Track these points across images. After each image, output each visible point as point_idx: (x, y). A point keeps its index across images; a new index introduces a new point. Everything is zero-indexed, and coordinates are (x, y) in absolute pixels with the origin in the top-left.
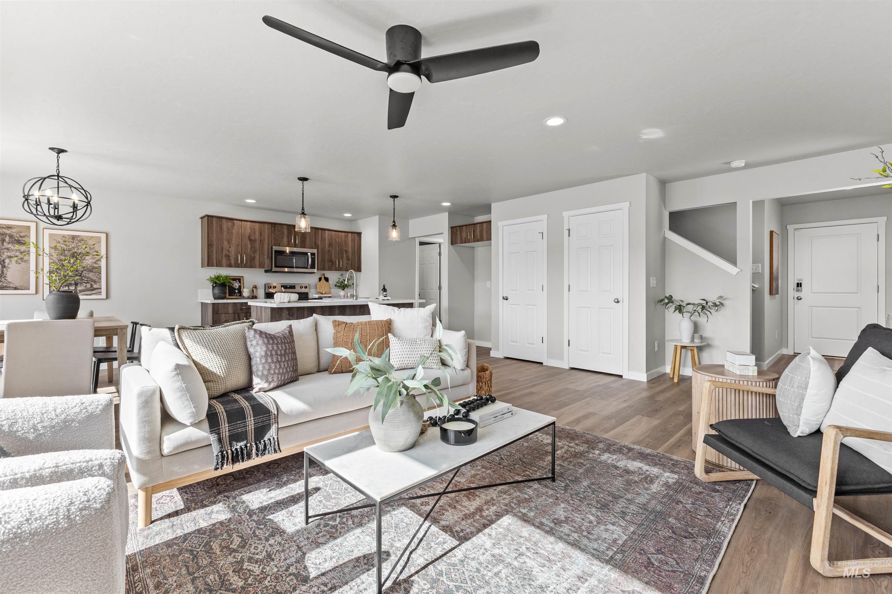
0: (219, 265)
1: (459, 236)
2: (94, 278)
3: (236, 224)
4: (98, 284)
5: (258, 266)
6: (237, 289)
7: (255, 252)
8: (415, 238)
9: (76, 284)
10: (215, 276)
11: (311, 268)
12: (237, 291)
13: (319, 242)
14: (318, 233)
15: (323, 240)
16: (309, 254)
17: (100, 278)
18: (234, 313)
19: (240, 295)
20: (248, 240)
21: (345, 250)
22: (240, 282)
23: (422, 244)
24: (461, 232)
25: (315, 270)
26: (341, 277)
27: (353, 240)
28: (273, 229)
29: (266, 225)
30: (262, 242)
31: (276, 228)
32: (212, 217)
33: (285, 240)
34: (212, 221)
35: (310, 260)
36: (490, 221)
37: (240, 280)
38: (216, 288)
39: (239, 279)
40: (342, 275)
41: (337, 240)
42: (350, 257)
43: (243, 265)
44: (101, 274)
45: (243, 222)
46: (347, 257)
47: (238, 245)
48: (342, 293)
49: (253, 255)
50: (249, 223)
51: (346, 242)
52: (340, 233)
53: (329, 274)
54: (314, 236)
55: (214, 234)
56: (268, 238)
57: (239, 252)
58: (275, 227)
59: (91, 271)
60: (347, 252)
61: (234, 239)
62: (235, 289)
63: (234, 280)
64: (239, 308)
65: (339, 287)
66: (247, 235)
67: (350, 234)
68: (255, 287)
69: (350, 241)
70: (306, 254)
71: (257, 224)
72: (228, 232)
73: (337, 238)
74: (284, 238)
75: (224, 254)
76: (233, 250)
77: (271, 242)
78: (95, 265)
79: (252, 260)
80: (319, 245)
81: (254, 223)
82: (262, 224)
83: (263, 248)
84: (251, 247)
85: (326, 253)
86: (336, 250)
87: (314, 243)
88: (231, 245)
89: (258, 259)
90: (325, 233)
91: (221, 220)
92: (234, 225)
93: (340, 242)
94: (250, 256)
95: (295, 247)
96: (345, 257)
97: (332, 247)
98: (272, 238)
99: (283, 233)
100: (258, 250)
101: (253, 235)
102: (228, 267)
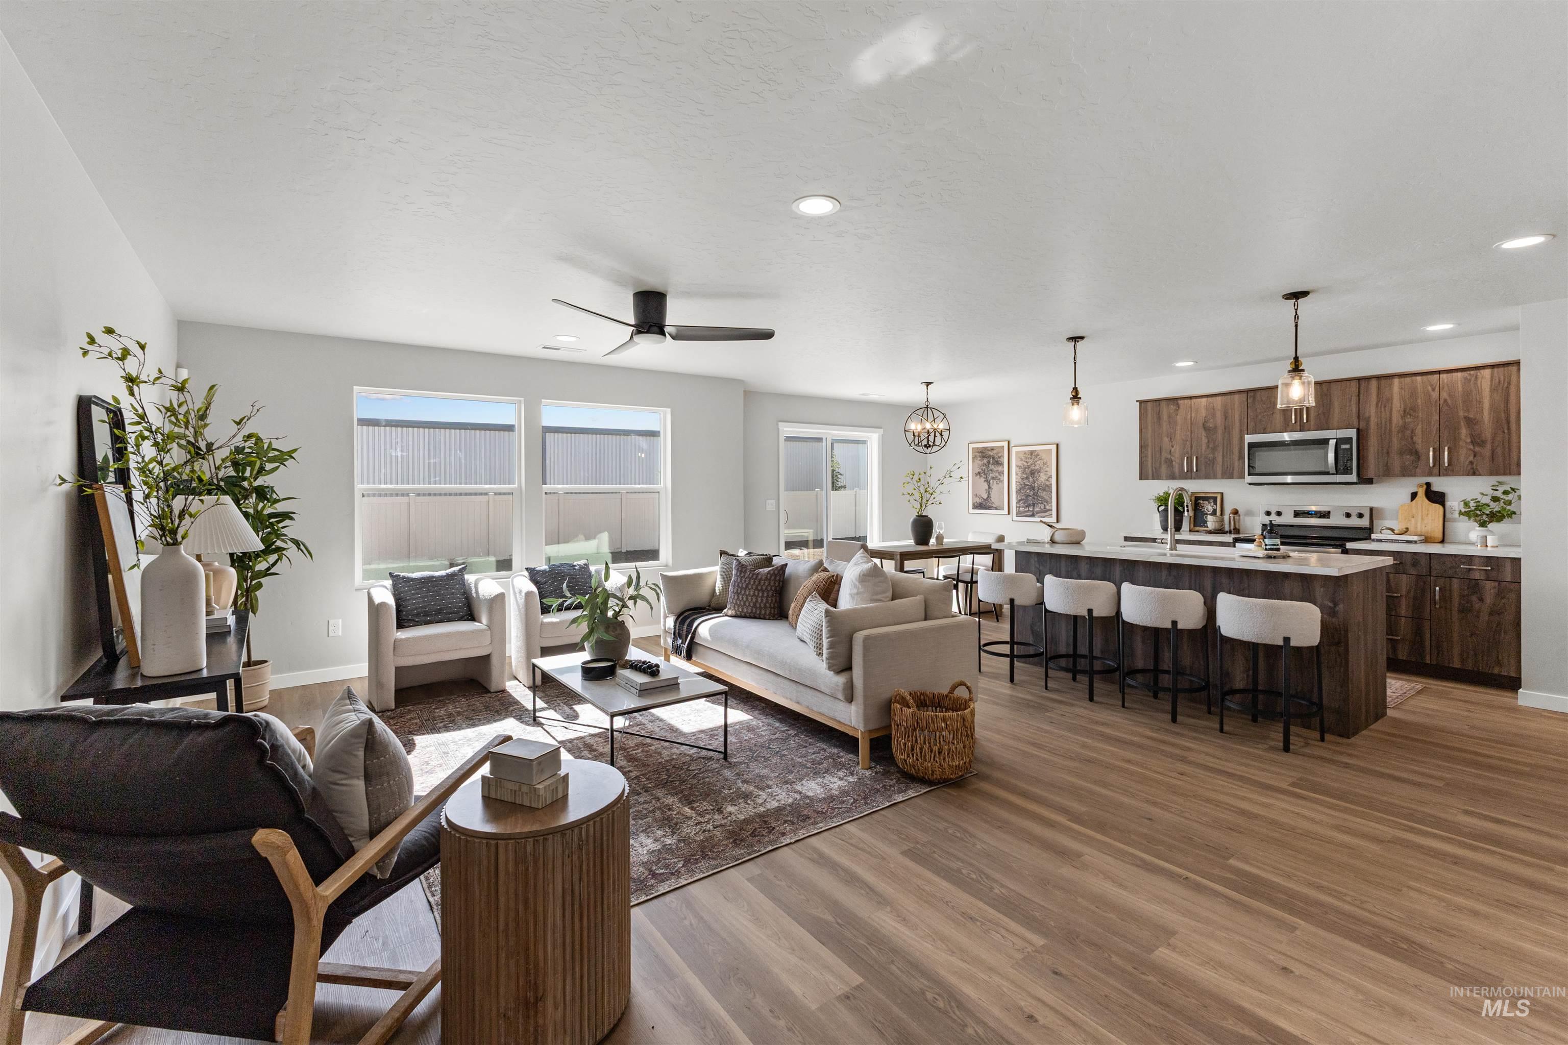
0: (1156, 476)
2: (1047, 497)
3: (1181, 407)
4: (1050, 504)
5: (1220, 474)
7: (1214, 449)
9: (1034, 505)
10: (1165, 493)
11: (1338, 473)
13: (1371, 410)
14: (1368, 389)
15: (1384, 402)
16: (1332, 442)
17: (1051, 498)
20: (1201, 430)
21: (1467, 418)
22: (1215, 503)
25: (1351, 478)
27: (1502, 387)
28: (1251, 400)
29: (1237, 397)
30: (1227, 429)
31: (1259, 397)
32: (1147, 402)
33: (1279, 418)
34: (1147, 408)
35: (1332, 455)
37: (1215, 499)
41: (1435, 395)
43: (1193, 475)
44: (1052, 492)
45: (1194, 401)
47: (1185, 441)
48: (1479, 531)
49: (1210, 456)
50: (1204, 400)
51: (1467, 395)
52: (1444, 375)
53: (1448, 483)
54: (1354, 399)
56: (1240, 420)
57: (1187, 453)
58: (1255, 396)
59: (1044, 490)
60: (1472, 422)
61: (1178, 432)
65: (1475, 518)
66: (1201, 421)
67: (1488, 371)
68: (1236, 513)
70: (1325, 442)
71: (1220, 399)
72: (1169, 422)
73: (1434, 390)
74: (1274, 415)
75: (1163, 459)
76: (1177, 450)
77: (1245, 427)
78: (1047, 483)
79: (1209, 464)
80: (1369, 417)
81: (1214, 398)
82: (1229, 397)
83: (1230, 441)
84: (1208, 441)
85: (1394, 433)
86: (1429, 423)
87: (1354, 415)
88: (1174, 442)
89: (1221, 463)
90: (1391, 386)
91: (1159, 404)
92: (1179, 408)
93: (1446, 401)
94: (1205, 458)
95: (1302, 430)
96: (1462, 437)
97: (1416, 417)
98: (1249, 419)
99: (1274, 405)
100: (1221, 445)
101: (1212, 420)
102: (1171, 479)
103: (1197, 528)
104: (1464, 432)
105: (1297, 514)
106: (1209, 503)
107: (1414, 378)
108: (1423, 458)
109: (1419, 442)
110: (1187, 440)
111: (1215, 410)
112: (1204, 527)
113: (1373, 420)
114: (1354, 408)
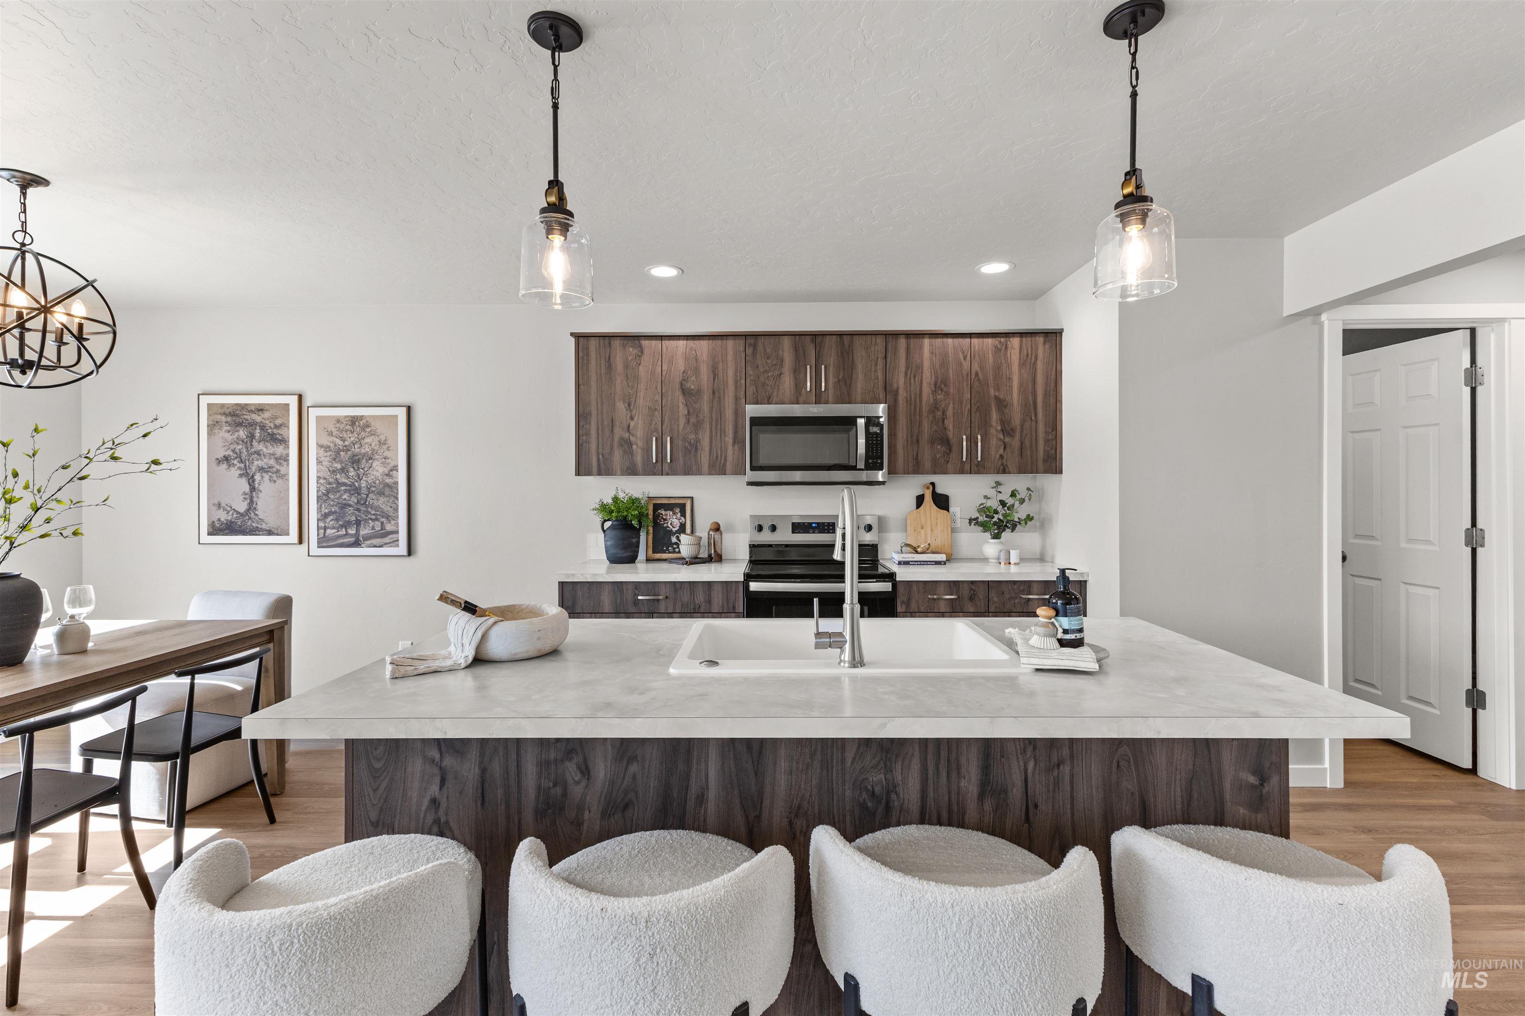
0: (605, 470)
2: (386, 508)
3: (646, 351)
4: (393, 522)
7: (697, 426)
9: (358, 523)
10: (613, 499)
11: (867, 467)
13: (900, 381)
14: (896, 349)
15: (913, 370)
16: (860, 421)
17: (396, 510)
20: (678, 394)
21: (996, 398)
22: (683, 514)
25: (880, 476)
26: (990, 494)
27: (1030, 362)
28: (749, 351)
29: (730, 343)
30: (717, 394)
31: (760, 348)
32: (588, 337)
33: (787, 382)
34: (587, 348)
35: (863, 441)
37: (682, 507)
39: (680, 506)
40: (998, 484)
41: (966, 365)
42: (1016, 419)
43: (666, 467)
44: (397, 498)
45: (666, 343)
46: (1005, 422)
47: (652, 410)
49: (692, 436)
51: (998, 368)
52: (975, 341)
53: (947, 484)
54: (880, 363)
55: (593, 384)
56: (736, 382)
57: (656, 430)
58: (755, 346)
59: (381, 493)
60: (1002, 404)
61: (641, 394)
64: (629, 596)
65: (985, 527)
66: (678, 379)
67: (1015, 341)
68: (718, 530)
69: (1015, 367)
70: (850, 421)
71: (707, 343)
72: (627, 376)
73: (965, 358)
74: (782, 375)
75: (616, 439)
76: (639, 425)
77: (743, 393)
78: (388, 481)
79: (690, 452)
80: (898, 390)
81: (696, 342)
82: (719, 342)
83: (721, 413)
84: (689, 412)
85: (925, 414)
86: (961, 402)
87: (881, 384)
88: (634, 412)
89: (707, 449)
90: (921, 347)
91: (610, 343)
92: (642, 352)
93: (977, 374)
94: (684, 440)
95: (817, 402)
96: (994, 424)
97: (947, 394)
98: (748, 381)
99: (782, 361)
100: (707, 420)
101: (693, 378)
102: (629, 474)
103: (658, 556)
104: (994, 415)
105: (797, 528)
106: (674, 513)
107: (945, 340)
108: (954, 448)
109: (951, 428)
110: (656, 409)
111: (697, 360)
112: (670, 553)
113: (902, 394)
114: (880, 374)
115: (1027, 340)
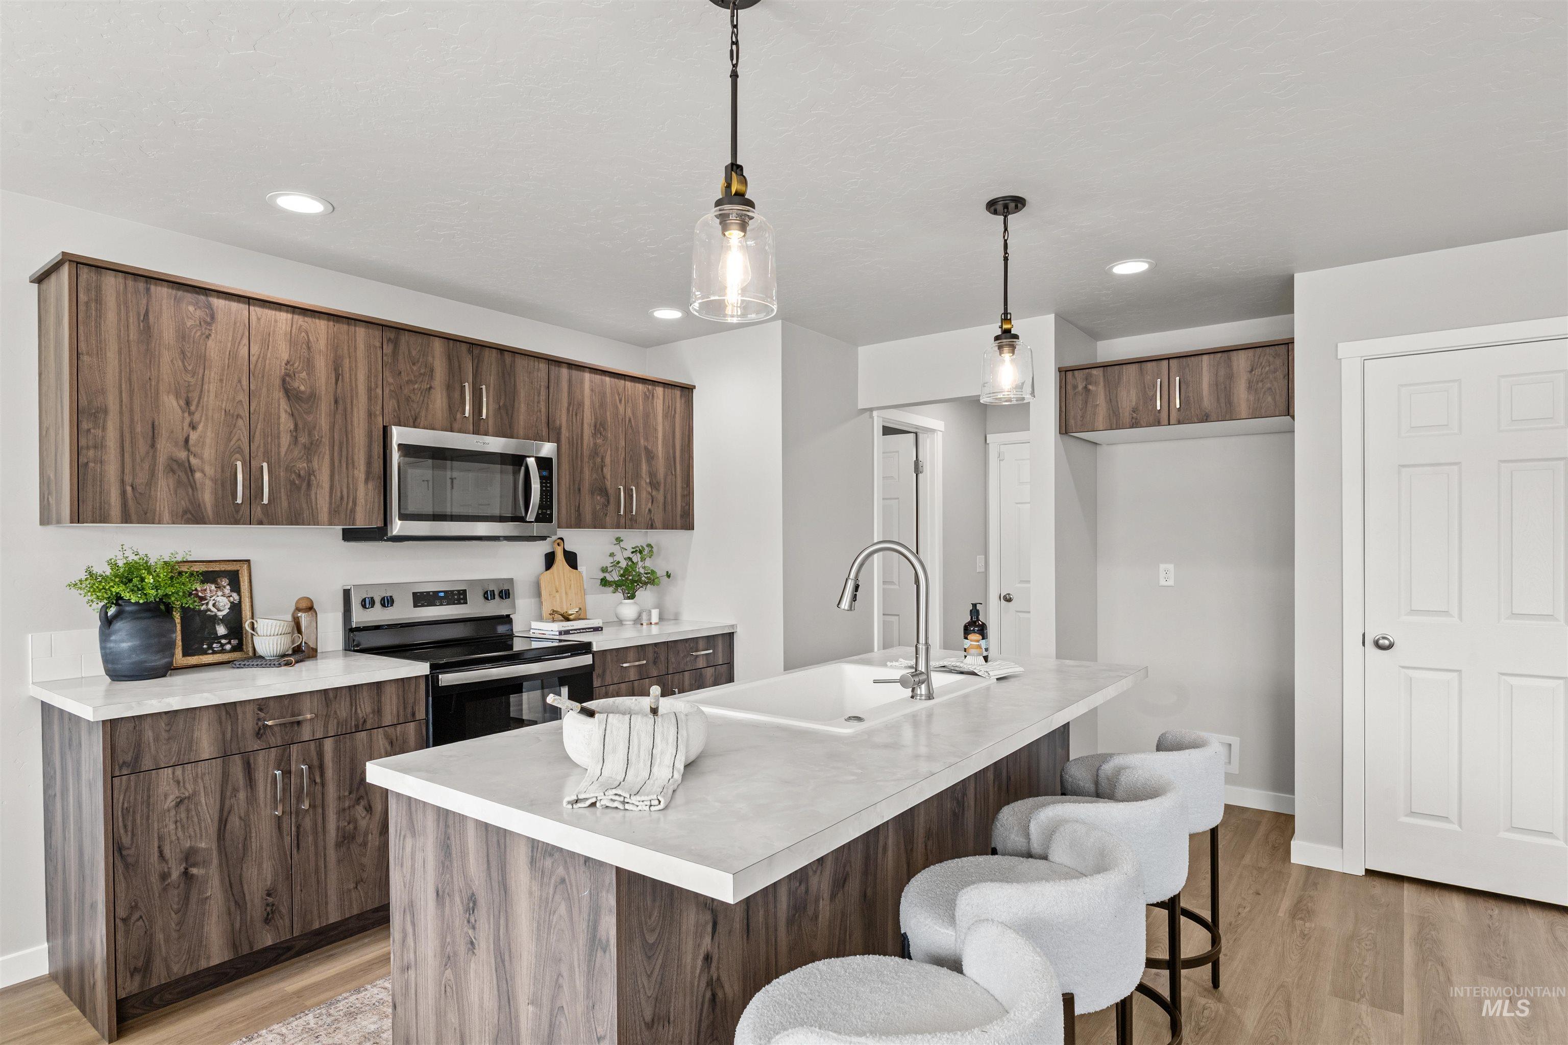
0: (134, 511)
1: (1101, 399)
3: (220, 316)
5: (324, 515)
6: (224, 621)
7: (311, 449)
8: (871, 410)
10: (114, 565)
11: (538, 519)
12: (221, 630)
13: (562, 418)
14: (558, 378)
15: (575, 407)
16: (531, 461)
18: (225, 756)
19: (238, 648)
20: (278, 394)
21: (646, 448)
23: (888, 431)
24: (1112, 388)
25: (546, 529)
26: (616, 549)
27: (669, 414)
28: (388, 349)
29: (361, 332)
30: (340, 405)
31: (403, 347)
32: (99, 267)
33: (439, 400)
34: (99, 289)
35: (536, 486)
36: (1288, 344)
38: (122, 627)
40: (619, 540)
41: (621, 408)
42: (661, 472)
43: (258, 512)
45: (256, 311)
46: (652, 474)
47: (231, 417)
48: (628, 610)
49: (302, 465)
50: (284, 317)
51: (647, 416)
52: (629, 384)
53: (582, 540)
54: (543, 392)
55: (112, 355)
56: (370, 390)
57: (239, 450)
58: (396, 343)
60: (651, 456)
61: (212, 387)
62: (214, 619)
63: (210, 577)
64: (247, 723)
65: (616, 587)
66: (276, 370)
67: (659, 390)
68: (310, 608)
69: (660, 417)
70: (521, 461)
71: (322, 325)
72: (183, 352)
73: (620, 401)
74: (432, 391)
75: (162, 460)
76: (208, 440)
77: (379, 407)
79: (299, 488)
80: (560, 428)
81: (309, 319)
83: (347, 432)
84: (296, 425)
85: (586, 459)
86: (617, 449)
87: (544, 418)
88: (197, 417)
89: (326, 485)
90: (582, 382)
91: (148, 290)
92: (213, 317)
93: (630, 420)
94: (289, 469)
95: (476, 432)
96: (644, 476)
97: (605, 438)
98: (387, 391)
99: (432, 370)
100: (326, 440)
101: (304, 375)
102: (188, 522)
103: (193, 660)
105: (422, 599)
106: (219, 587)
107: (603, 377)
108: (612, 500)
109: (608, 477)
110: (238, 416)
111: (309, 348)
112: (214, 652)
113: (565, 433)
114: (543, 406)
115: (668, 391)
